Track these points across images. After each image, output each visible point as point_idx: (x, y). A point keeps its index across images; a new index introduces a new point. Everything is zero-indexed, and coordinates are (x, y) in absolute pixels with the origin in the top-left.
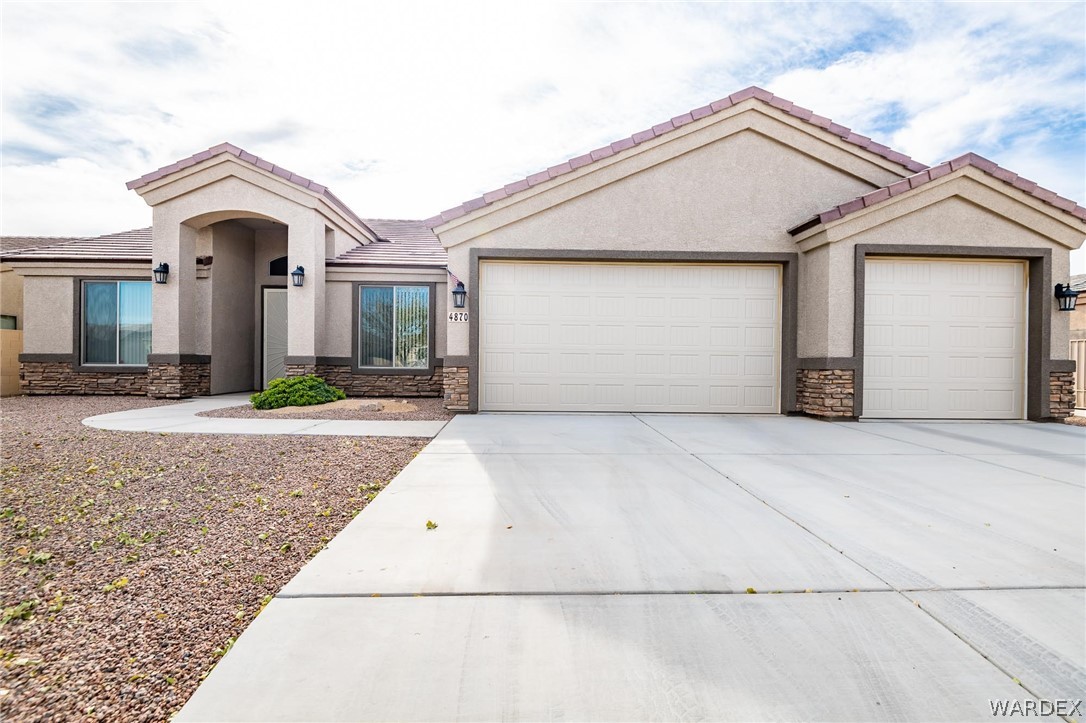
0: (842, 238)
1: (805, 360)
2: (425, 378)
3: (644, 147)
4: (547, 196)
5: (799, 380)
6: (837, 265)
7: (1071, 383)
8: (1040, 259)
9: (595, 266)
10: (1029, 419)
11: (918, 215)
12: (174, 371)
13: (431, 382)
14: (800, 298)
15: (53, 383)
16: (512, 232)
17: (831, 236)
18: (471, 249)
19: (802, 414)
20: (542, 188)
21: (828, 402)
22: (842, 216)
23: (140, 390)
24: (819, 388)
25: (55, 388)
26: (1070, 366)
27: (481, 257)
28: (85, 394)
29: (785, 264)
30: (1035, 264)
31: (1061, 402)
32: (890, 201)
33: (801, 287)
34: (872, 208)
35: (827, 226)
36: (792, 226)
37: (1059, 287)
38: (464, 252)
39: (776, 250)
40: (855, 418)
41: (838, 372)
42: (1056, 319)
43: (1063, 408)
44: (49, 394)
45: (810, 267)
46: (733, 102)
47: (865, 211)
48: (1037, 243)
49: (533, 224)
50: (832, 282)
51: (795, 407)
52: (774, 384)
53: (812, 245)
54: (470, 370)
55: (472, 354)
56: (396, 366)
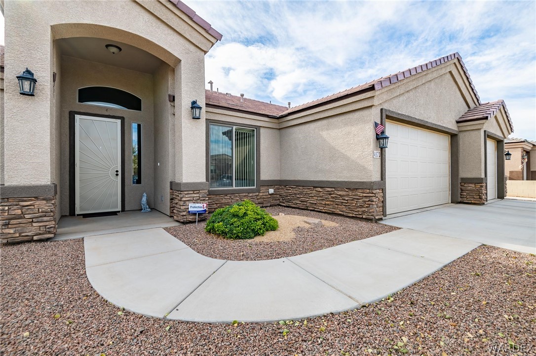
2: (254, 194)
6: (482, 138)
8: (502, 141)
10: (498, 198)
13: (258, 197)
30: (499, 143)
38: (379, 111)
50: (481, 146)
51: (460, 199)
52: (448, 190)
53: (469, 128)
54: (383, 190)
55: (382, 179)
56: (236, 187)
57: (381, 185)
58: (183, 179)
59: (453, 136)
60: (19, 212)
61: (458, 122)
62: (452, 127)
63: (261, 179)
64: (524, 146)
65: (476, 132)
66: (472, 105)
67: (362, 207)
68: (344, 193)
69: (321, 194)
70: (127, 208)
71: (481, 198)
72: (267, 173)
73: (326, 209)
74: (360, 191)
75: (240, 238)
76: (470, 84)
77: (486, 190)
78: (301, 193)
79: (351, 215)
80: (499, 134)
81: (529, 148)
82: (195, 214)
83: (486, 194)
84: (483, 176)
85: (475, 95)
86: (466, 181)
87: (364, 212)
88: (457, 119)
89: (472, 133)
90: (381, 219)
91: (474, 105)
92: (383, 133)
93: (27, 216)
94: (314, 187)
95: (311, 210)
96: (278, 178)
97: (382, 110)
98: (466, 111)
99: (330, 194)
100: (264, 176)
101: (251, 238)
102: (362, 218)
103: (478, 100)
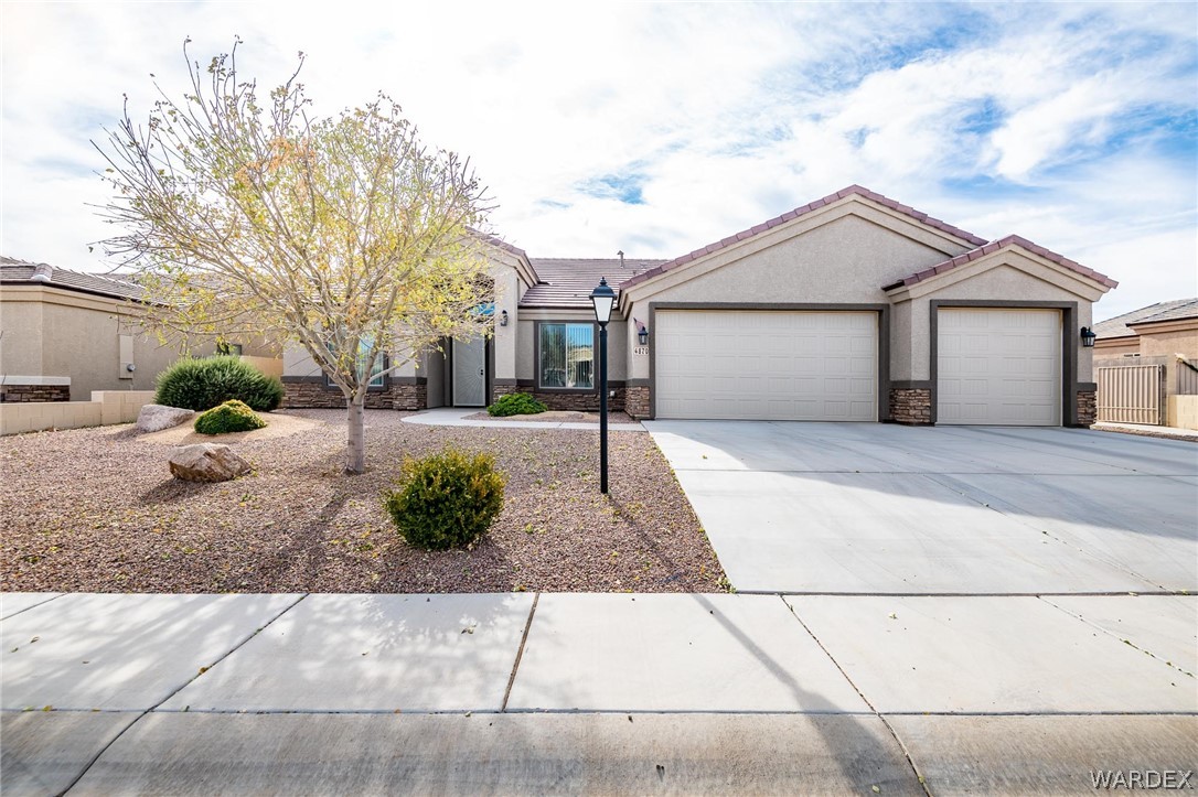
0: (921, 294)
1: (895, 383)
2: (591, 396)
3: (775, 229)
4: (706, 264)
5: (891, 397)
6: (918, 314)
7: (1094, 399)
8: (1070, 309)
9: (738, 313)
10: (1064, 426)
11: (977, 278)
12: (412, 389)
13: (596, 399)
14: (892, 336)
15: (307, 399)
16: (679, 290)
17: (912, 294)
18: (650, 303)
19: (894, 422)
20: (702, 259)
21: (912, 412)
22: (920, 281)
23: (373, 404)
24: (906, 403)
25: (309, 402)
26: (1094, 387)
27: (656, 308)
28: (332, 408)
29: (880, 312)
30: (1067, 313)
31: (1086, 413)
32: (955, 270)
33: (892, 329)
34: (942, 275)
35: (909, 288)
36: (885, 285)
37: (1084, 329)
38: (645, 305)
39: (874, 302)
40: (932, 424)
41: (919, 391)
42: (1082, 353)
43: (1088, 418)
44: (305, 408)
45: (898, 315)
46: (839, 196)
47: (937, 277)
48: (1066, 298)
49: (694, 284)
50: (913, 327)
51: (889, 417)
52: (873, 400)
54: (650, 388)
55: (651, 377)
61: (886, 289)
77: (932, 401)
85: (951, 234)
103: (968, 241)
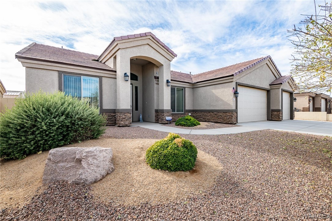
2: (183, 115)
6: (280, 92)
10: (290, 119)
17: (281, 87)
24: (277, 115)
30: (291, 94)
33: (271, 95)
50: (280, 96)
51: (271, 119)
52: (266, 115)
53: (275, 88)
54: (237, 113)
55: (236, 109)
56: (177, 112)
57: (236, 111)
58: (164, 108)
59: (268, 91)
60: (124, 117)
61: (270, 85)
62: (268, 87)
63: (186, 109)
64: (310, 95)
65: (278, 90)
66: (277, 77)
67: (229, 119)
68: (222, 114)
69: (212, 115)
70: (133, 121)
71: (279, 118)
72: (188, 107)
73: (214, 121)
74: (228, 113)
75: (190, 126)
76: (276, 68)
77: (282, 115)
78: (203, 115)
79: (224, 122)
80: (291, 90)
81: (314, 95)
82: (168, 121)
83: (282, 116)
84: (281, 108)
85: (279, 73)
86: (273, 111)
87: (229, 121)
88: (270, 83)
89: (276, 89)
90: (236, 124)
91: (278, 76)
92: (237, 91)
93: (126, 118)
94: (209, 112)
95: (208, 122)
96: (192, 109)
97: (236, 82)
98: (275, 80)
99: (216, 115)
100: (187, 108)
101: (193, 126)
102: (229, 123)
103: (280, 75)
